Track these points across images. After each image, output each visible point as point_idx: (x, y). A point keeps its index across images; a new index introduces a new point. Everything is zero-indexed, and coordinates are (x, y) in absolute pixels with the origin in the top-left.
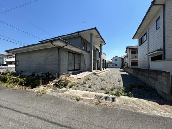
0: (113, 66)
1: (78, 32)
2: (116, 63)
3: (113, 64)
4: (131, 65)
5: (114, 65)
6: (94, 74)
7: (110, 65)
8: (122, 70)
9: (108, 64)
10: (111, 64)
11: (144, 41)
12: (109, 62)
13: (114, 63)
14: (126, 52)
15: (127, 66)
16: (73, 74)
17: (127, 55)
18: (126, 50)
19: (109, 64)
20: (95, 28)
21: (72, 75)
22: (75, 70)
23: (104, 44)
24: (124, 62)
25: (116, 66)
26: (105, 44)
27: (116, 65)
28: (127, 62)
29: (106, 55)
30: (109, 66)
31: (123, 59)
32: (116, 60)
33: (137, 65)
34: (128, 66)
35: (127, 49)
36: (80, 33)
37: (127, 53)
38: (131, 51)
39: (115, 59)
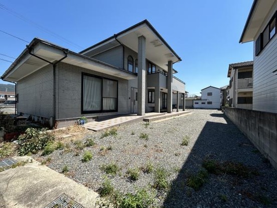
0: (203, 106)
1: (116, 36)
2: (210, 99)
3: (203, 102)
4: (238, 103)
5: (206, 103)
6: (145, 120)
7: (197, 103)
8: (220, 112)
9: (194, 102)
10: (200, 102)
11: (270, 40)
12: (197, 97)
13: (206, 100)
14: (229, 76)
15: (230, 106)
16: (98, 119)
17: (231, 82)
18: (229, 73)
19: (197, 101)
20: (146, 22)
21: (95, 121)
22: (102, 111)
23: (177, 59)
24: (227, 97)
25: (210, 106)
26: (180, 59)
27: (210, 103)
28: (231, 98)
29: (184, 84)
30: (195, 106)
31: (224, 91)
32: (210, 94)
33: (251, 102)
34: (232, 105)
35: (230, 69)
36: (118, 37)
37: (231, 77)
38: (239, 73)
39: (209, 91)
